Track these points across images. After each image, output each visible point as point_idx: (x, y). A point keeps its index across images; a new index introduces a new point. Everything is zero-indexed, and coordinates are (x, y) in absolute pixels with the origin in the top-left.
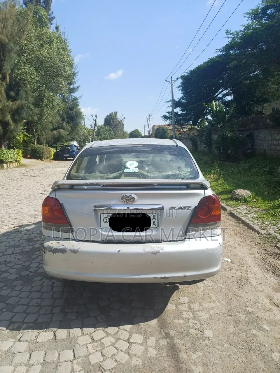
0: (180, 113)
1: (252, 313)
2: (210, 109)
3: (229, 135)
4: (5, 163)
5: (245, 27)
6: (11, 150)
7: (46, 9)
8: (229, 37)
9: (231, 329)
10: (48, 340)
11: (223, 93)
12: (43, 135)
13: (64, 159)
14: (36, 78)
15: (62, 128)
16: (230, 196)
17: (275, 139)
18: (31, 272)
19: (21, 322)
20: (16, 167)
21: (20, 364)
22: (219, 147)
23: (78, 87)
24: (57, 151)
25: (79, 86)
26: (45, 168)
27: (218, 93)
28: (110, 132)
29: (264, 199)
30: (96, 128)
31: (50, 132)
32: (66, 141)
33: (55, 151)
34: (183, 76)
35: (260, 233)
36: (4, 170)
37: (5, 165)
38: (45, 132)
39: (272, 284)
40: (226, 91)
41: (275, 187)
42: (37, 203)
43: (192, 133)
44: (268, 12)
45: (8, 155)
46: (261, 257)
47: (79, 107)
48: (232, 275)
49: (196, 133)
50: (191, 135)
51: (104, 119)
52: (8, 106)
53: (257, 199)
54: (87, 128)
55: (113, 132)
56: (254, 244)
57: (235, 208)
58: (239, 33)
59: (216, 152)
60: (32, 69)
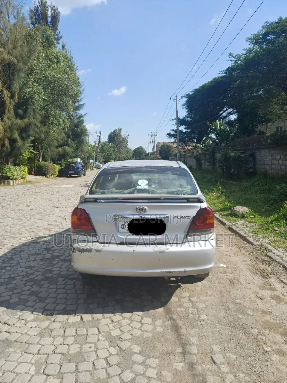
0: (184, 130)
1: (240, 304)
2: (214, 128)
3: (232, 154)
4: (11, 180)
5: (247, 51)
6: (17, 166)
7: (53, 30)
8: (231, 61)
9: (222, 314)
10: (77, 322)
11: (227, 112)
12: (48, 152)
13: (69, 176)
14: (44, 97)
15: (67, 145)
16: (230, 212)
17: (275, 159)
18: (54, 274)
19: (53, 310)
20: (21, 184)
21: (58, 336)
22: (222, 166)
23: (83, 105)
24: (61, 168)
25: (85, 104)
26: (51, 185)
27: (222, 112)
28: (114, 149)
29: (261, 216)
30: (100, 145)
31: (56, 149)
32: (71, 158)
33: (60, 168)
34: (187, 95)
35: (253, 244)
36: (10, 186)
37: (11, 182)
38: (50, 149)
39: (259, 284)
40: (230, 110)
41: (272, 205)
42: (49, 217)
43: (196, 151)
44: (269, 38)
45: (15, 172)
46: (252, 263)
47: (84, 124)
48: (227, 277)
49: (200, 151)
50: (195, 153)
51: (108, 136)
52: (16, 124)
53: (254, 216)
54: (90, 144)
55: (117, 149)
56: (247, 253)
57: (234, 223)
58: (241, 56)
59: (219, 170)
60: (40, 87)
